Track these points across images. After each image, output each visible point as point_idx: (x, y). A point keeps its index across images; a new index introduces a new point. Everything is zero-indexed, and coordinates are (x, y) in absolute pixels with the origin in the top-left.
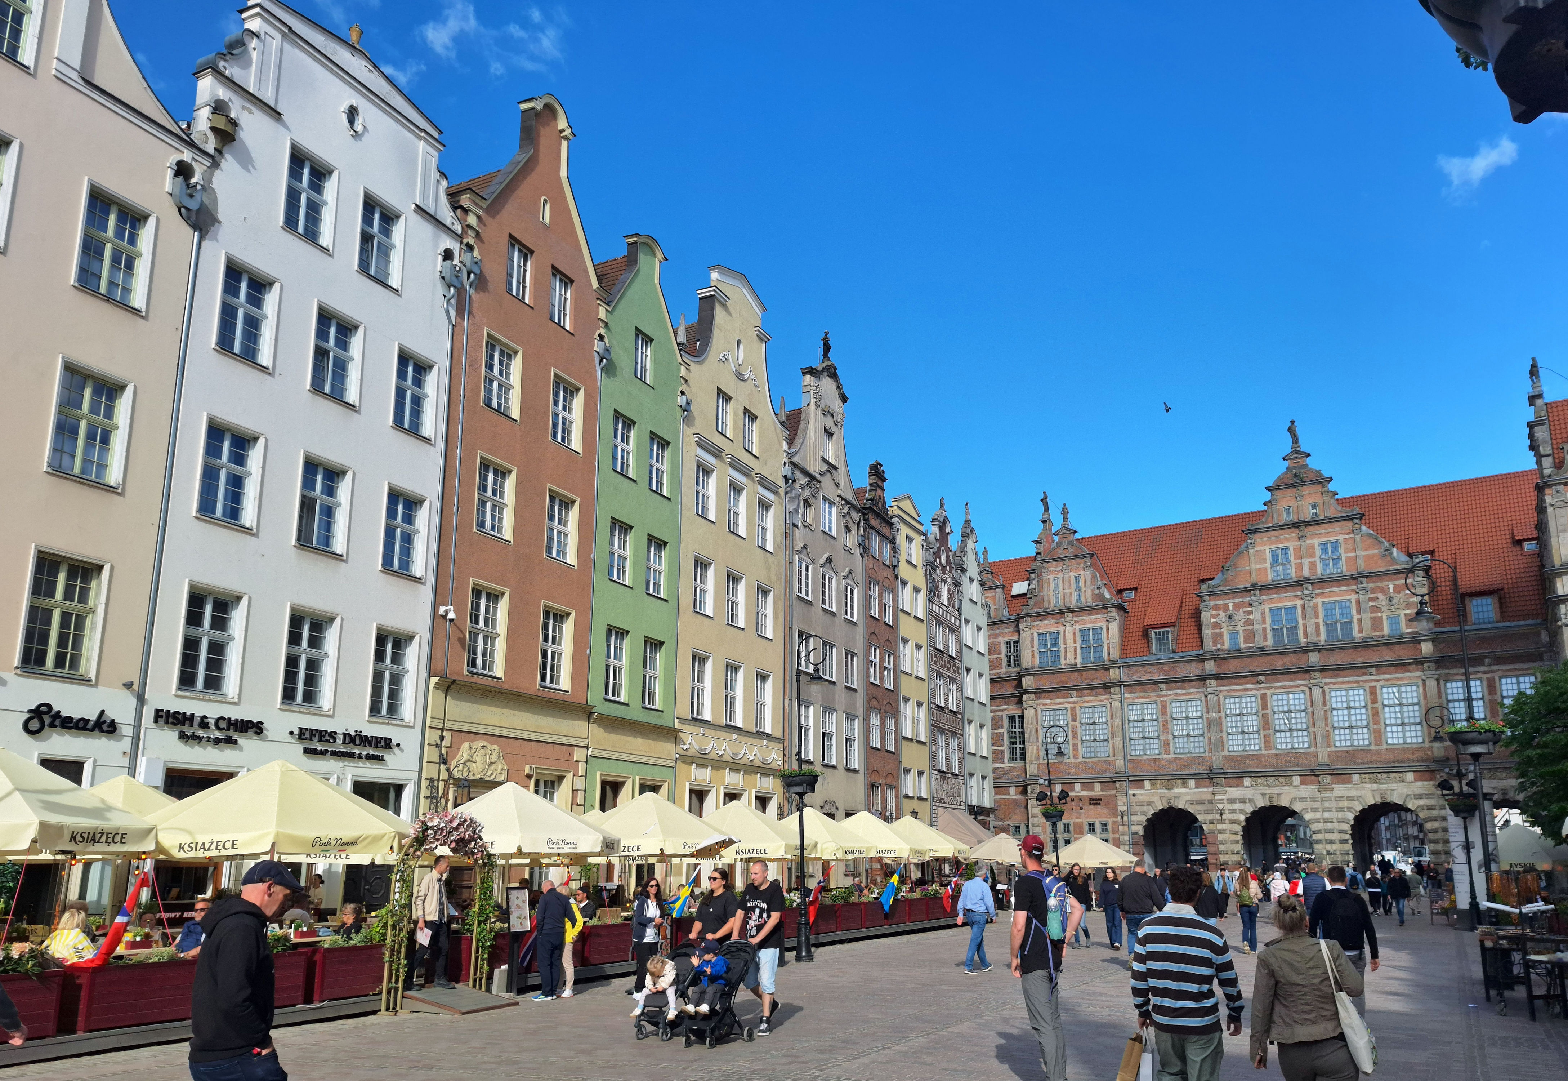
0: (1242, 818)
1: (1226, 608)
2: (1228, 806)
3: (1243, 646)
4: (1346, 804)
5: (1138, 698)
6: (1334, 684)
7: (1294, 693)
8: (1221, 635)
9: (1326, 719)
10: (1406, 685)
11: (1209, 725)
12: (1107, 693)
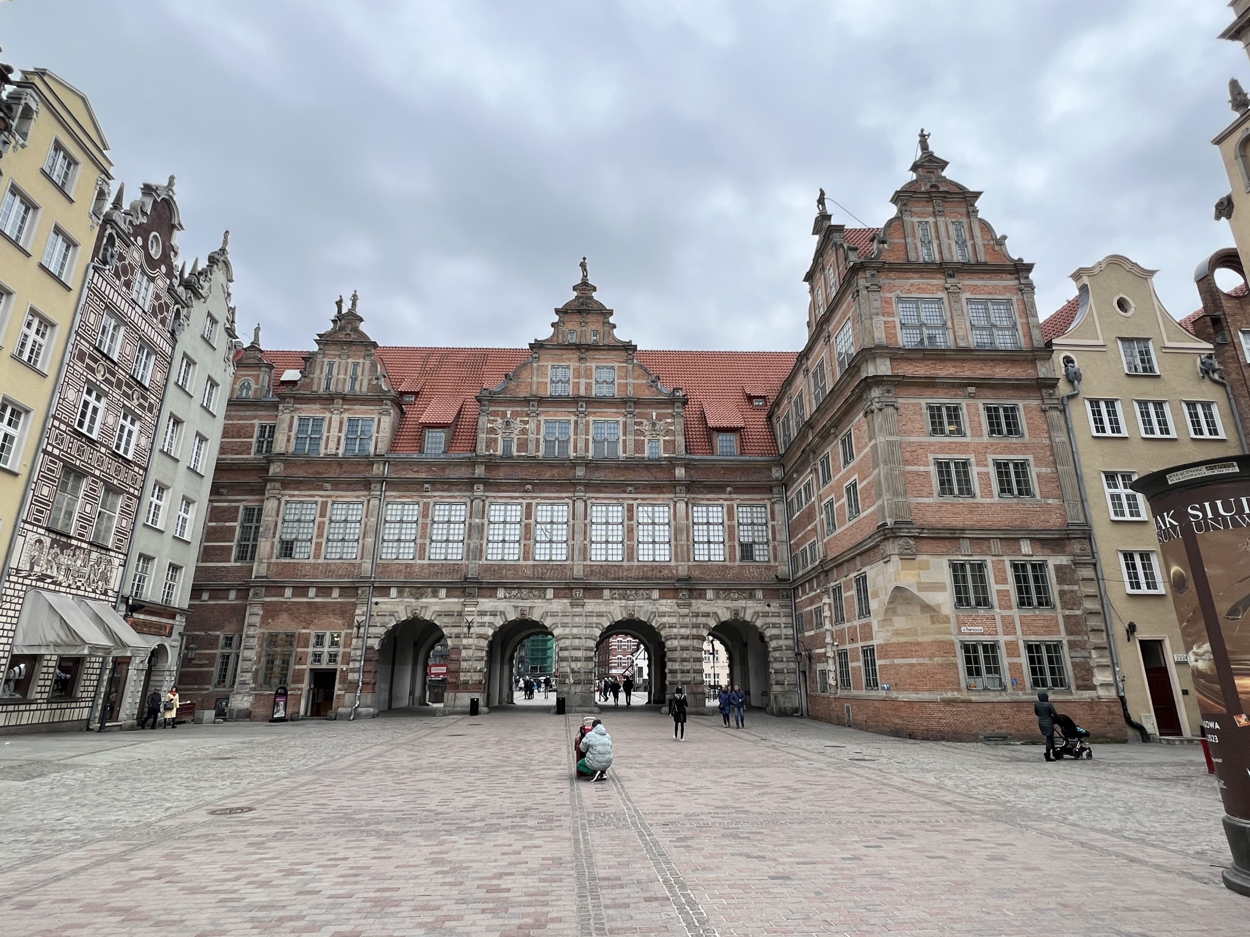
0: (490, 632)
1: (504, 414)
2: (478, 619)
3: (515, 453)
4: (595, 620)
5: (399, 497)
6: (596, 498)
7: (558, 504)
8: (495, 440)
9: (585, 533)
10: (659, 505)
11: (470, 531)
12: (365, 490)
